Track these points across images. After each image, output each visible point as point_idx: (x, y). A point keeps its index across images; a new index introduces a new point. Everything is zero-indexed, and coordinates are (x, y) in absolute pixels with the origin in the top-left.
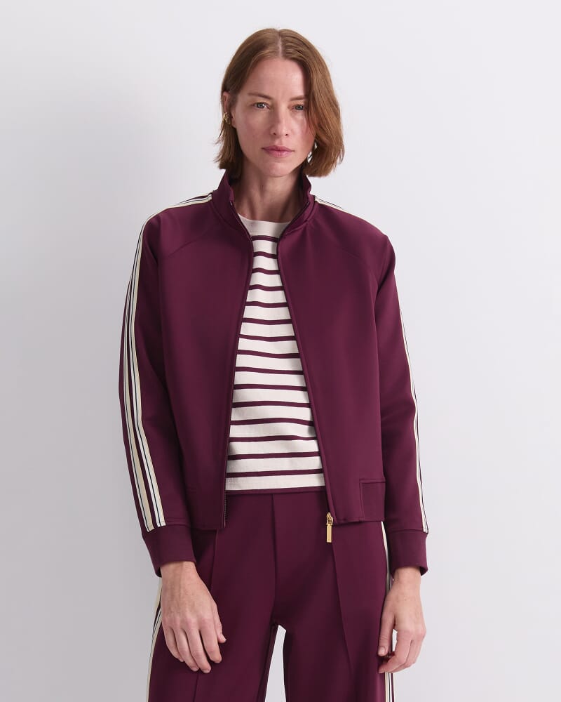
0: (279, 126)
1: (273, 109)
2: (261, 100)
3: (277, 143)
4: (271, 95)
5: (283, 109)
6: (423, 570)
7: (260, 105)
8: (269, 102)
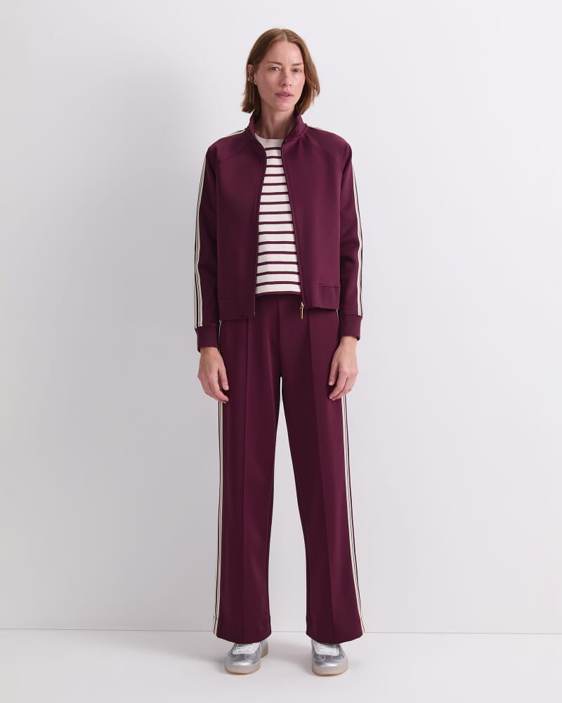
0: (287, 80)
1: (283, 71)
2: (275, 65)
3: (285, 89)
4: (282, 62)
5: (288, 71)
6: (358, 339)
7: (274, 69)
8: (280, 67)
